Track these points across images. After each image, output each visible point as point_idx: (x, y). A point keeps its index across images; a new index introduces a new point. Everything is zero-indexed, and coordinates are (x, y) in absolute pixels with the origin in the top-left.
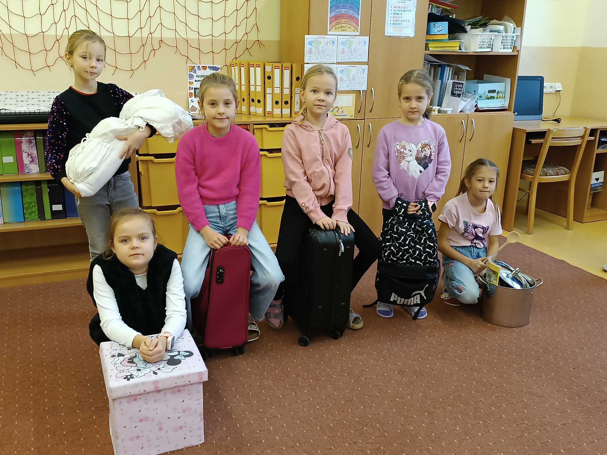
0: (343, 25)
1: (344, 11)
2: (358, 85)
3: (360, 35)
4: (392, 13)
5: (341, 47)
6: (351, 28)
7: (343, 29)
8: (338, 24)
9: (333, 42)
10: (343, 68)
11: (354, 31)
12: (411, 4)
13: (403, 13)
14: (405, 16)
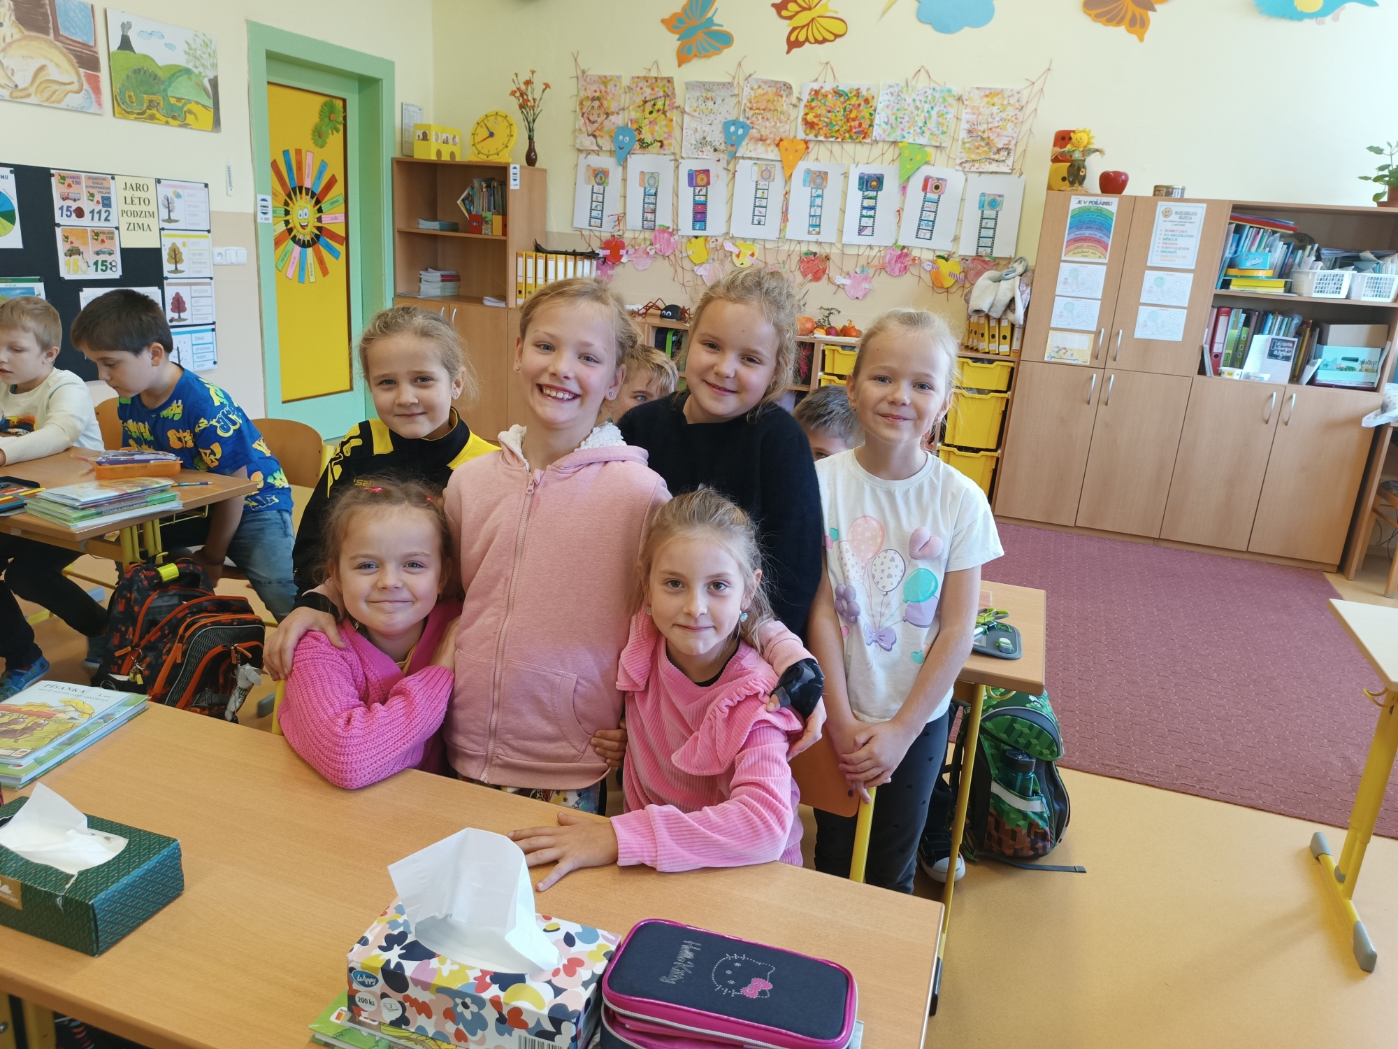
0: (1084, 250)
1: (1087, 233)
4: (1163, 236)
6: (1096, 254)
7: (1085, 254)
8: (1078, 247)
11: (1100, 257)
12: (1195, 227)
13: (1179, 238)
14: (1182, 242)
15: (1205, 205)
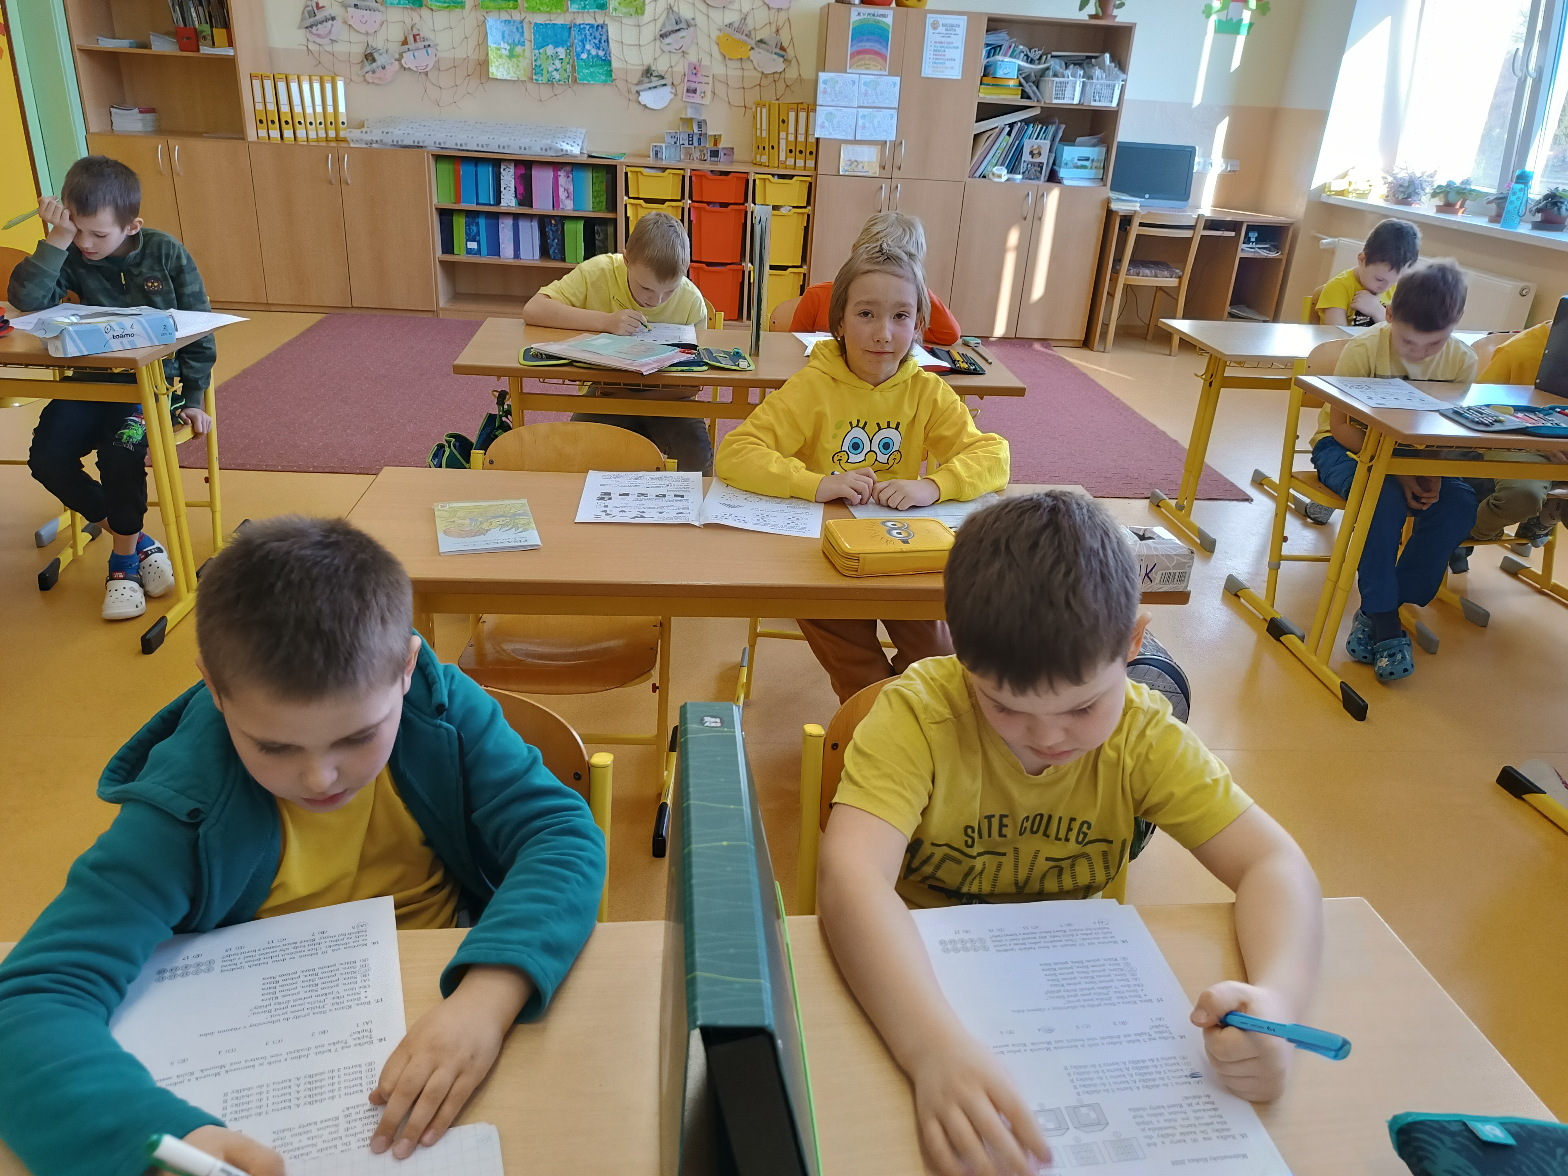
0: (867, 62)
1: (868, 45)
2: (884, 133)
3: (890, 75)
4: (933, 48)
5: (863, 89)
6: (876, 66)
7: (867, 66)
8: (860, 60)
9: (854, 82)
10: (865, 113)
11: (881, 69)
12: (959, 39)
13: (947, 50)
14: (949, 53)
15: (965, 18)
